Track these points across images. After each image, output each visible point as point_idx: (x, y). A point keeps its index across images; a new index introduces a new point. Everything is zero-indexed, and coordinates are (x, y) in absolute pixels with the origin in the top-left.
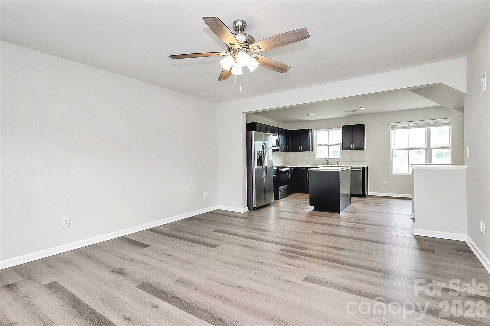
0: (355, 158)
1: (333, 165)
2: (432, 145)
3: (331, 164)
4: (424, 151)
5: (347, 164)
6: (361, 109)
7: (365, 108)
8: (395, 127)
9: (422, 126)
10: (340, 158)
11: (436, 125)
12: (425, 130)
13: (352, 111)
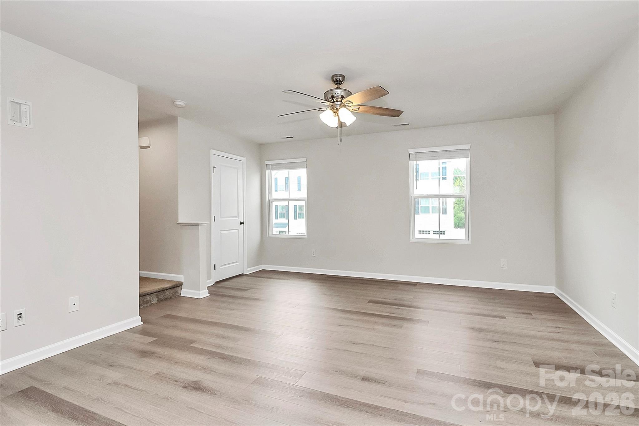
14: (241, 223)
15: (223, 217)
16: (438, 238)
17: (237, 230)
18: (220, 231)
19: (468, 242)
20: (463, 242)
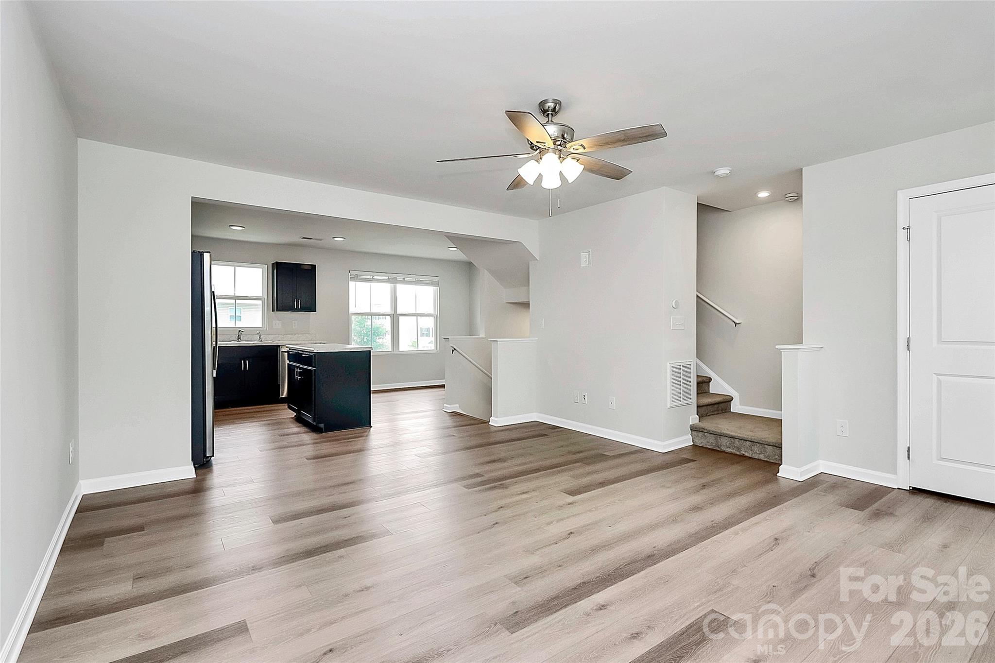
0: (293, 327)
1: (248, 341)
2: (399, 311)
3: (244, 339)
4: (388, 318)
5: (279, 339)
6: (336, 239)
7: (342, 239)
8: (355, 278)
9: (389, 281)
10: (261, 326)
11: (404, 282)
12: (391, 287)
13: (303, 238)
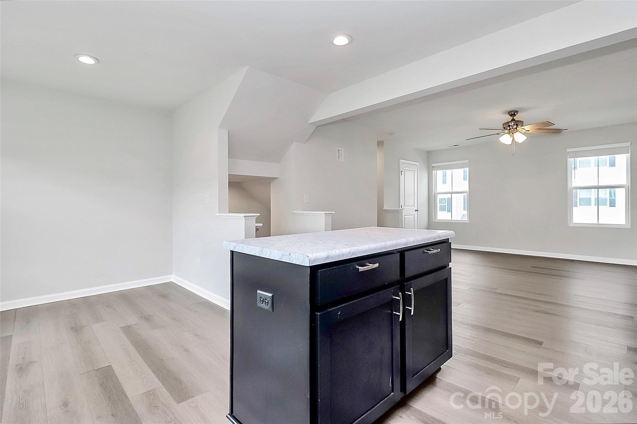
14: (416, 211)
15: (406, 206)
16: (597, 223)
17: (413, 216)
18: (405, 215)
19: (629, 226)
20: (623, 227)
